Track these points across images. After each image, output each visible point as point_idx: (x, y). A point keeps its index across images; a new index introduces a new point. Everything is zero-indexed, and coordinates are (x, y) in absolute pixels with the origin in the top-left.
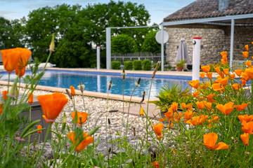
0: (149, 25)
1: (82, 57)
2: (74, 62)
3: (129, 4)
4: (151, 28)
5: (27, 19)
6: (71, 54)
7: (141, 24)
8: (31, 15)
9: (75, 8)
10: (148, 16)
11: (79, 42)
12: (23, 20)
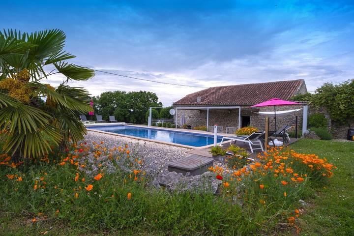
0: (158, 103)
1: (126, 116)
2: (123, 119)
3: (149, 92)
4: (158, 104)
5: (100, 96)
6: (122, 114)
7: (154, 102)
8: (102, 95)
9: (123, 93)
10: (157, 98)
11: (125, 109)
12: (98, 97)
